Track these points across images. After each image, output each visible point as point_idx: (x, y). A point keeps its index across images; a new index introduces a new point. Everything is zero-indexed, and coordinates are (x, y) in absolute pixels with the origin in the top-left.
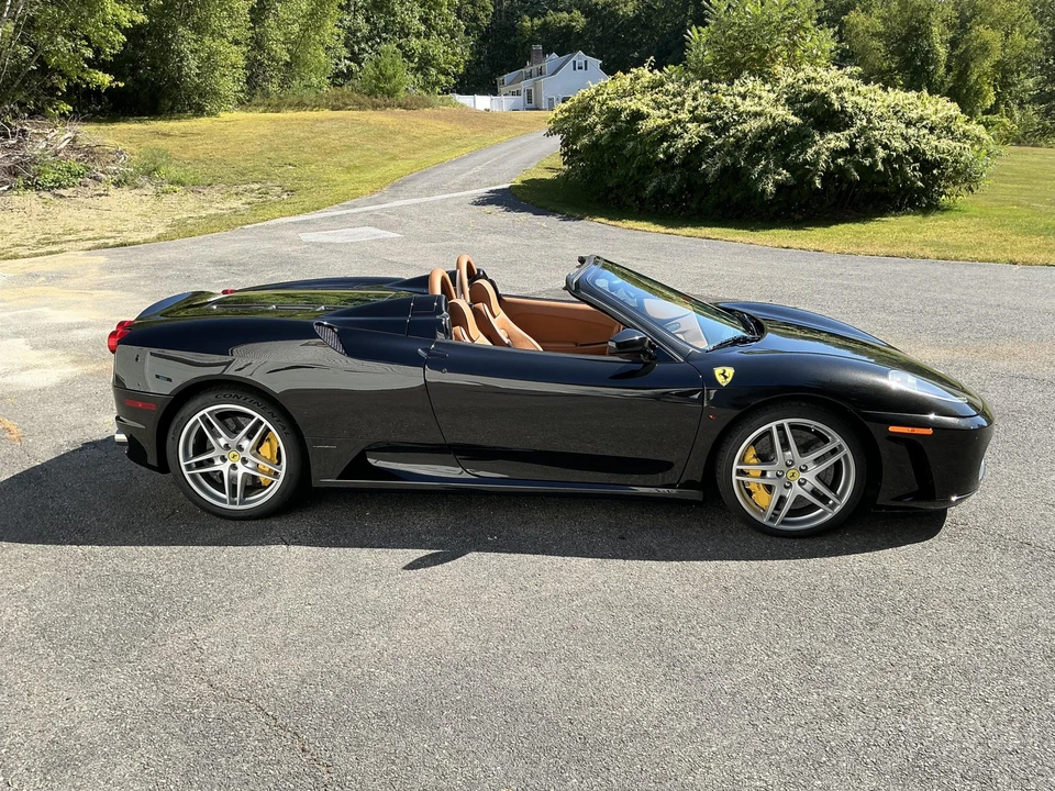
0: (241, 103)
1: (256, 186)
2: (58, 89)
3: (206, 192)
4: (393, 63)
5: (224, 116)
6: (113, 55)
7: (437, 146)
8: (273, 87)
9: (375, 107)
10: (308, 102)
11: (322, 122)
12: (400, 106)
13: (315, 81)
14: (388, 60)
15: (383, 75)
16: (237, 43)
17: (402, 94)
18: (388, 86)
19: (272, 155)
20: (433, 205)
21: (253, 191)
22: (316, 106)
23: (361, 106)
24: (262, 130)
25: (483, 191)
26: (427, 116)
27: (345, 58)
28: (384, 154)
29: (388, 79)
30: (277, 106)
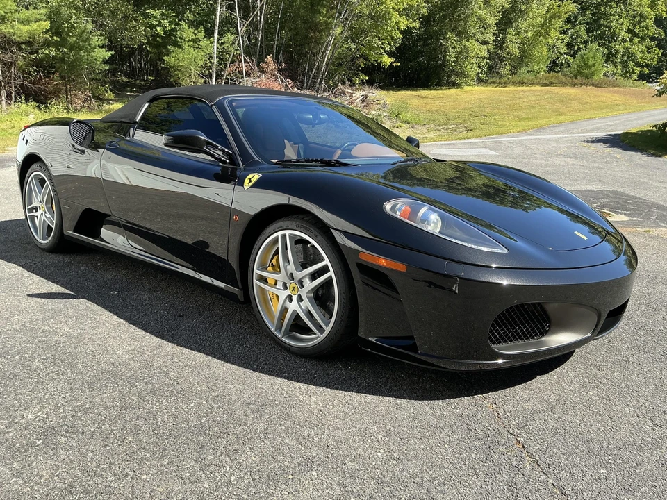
0: (480, 81)
1: (450, 127)
2: (360, 66)
3: (420, 128)
4: (594, 57)
5: (466, 88)
6: (397, 48)
7: (602, 109)
8: (506, 71)
9: (574, 85)
10: (526, 81)
11: (525, 92)
12: (593, 85)
13: (536, 68)
14: (591, 54)
15: (585, 64)
16: (485, 43)
17: (596, 78)
18: (587, 71)
19: (476, 110)
20: (549, 140)
21: (448, 129)
22: (532, 84)
23: (564, 84)
24: (482, 96)
25: (601, 134)
26: (610, 92)
27: (565, 53)
28: (553, 112)
29: (590, 67)
30: (505, 83)
